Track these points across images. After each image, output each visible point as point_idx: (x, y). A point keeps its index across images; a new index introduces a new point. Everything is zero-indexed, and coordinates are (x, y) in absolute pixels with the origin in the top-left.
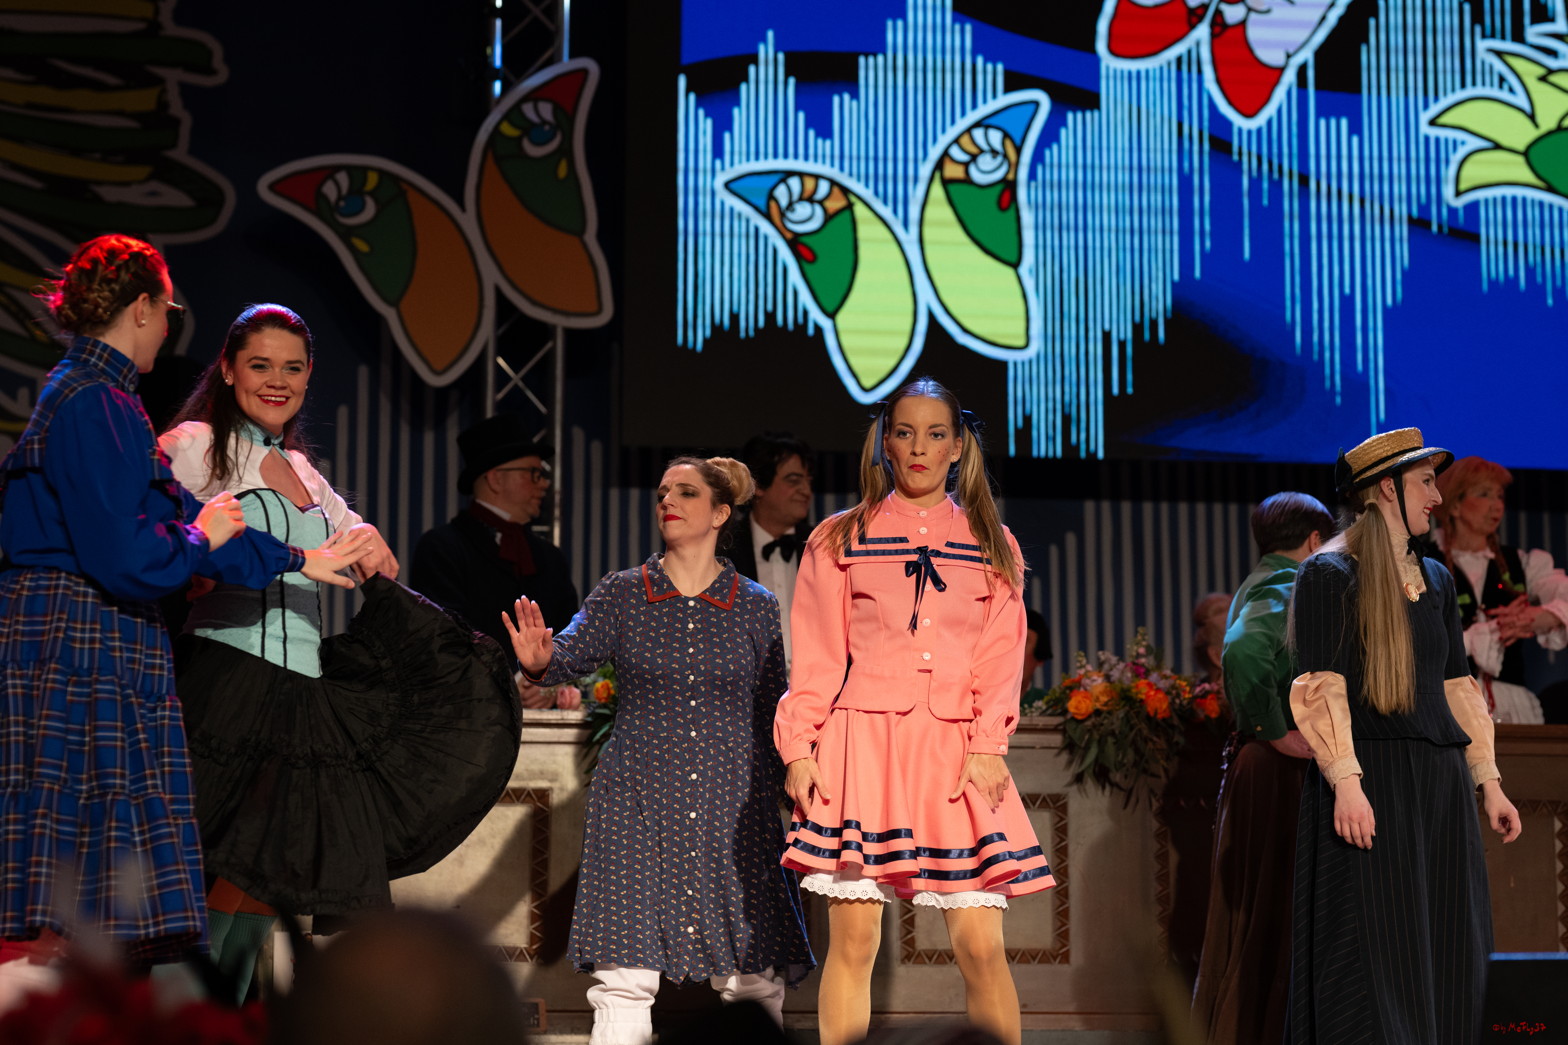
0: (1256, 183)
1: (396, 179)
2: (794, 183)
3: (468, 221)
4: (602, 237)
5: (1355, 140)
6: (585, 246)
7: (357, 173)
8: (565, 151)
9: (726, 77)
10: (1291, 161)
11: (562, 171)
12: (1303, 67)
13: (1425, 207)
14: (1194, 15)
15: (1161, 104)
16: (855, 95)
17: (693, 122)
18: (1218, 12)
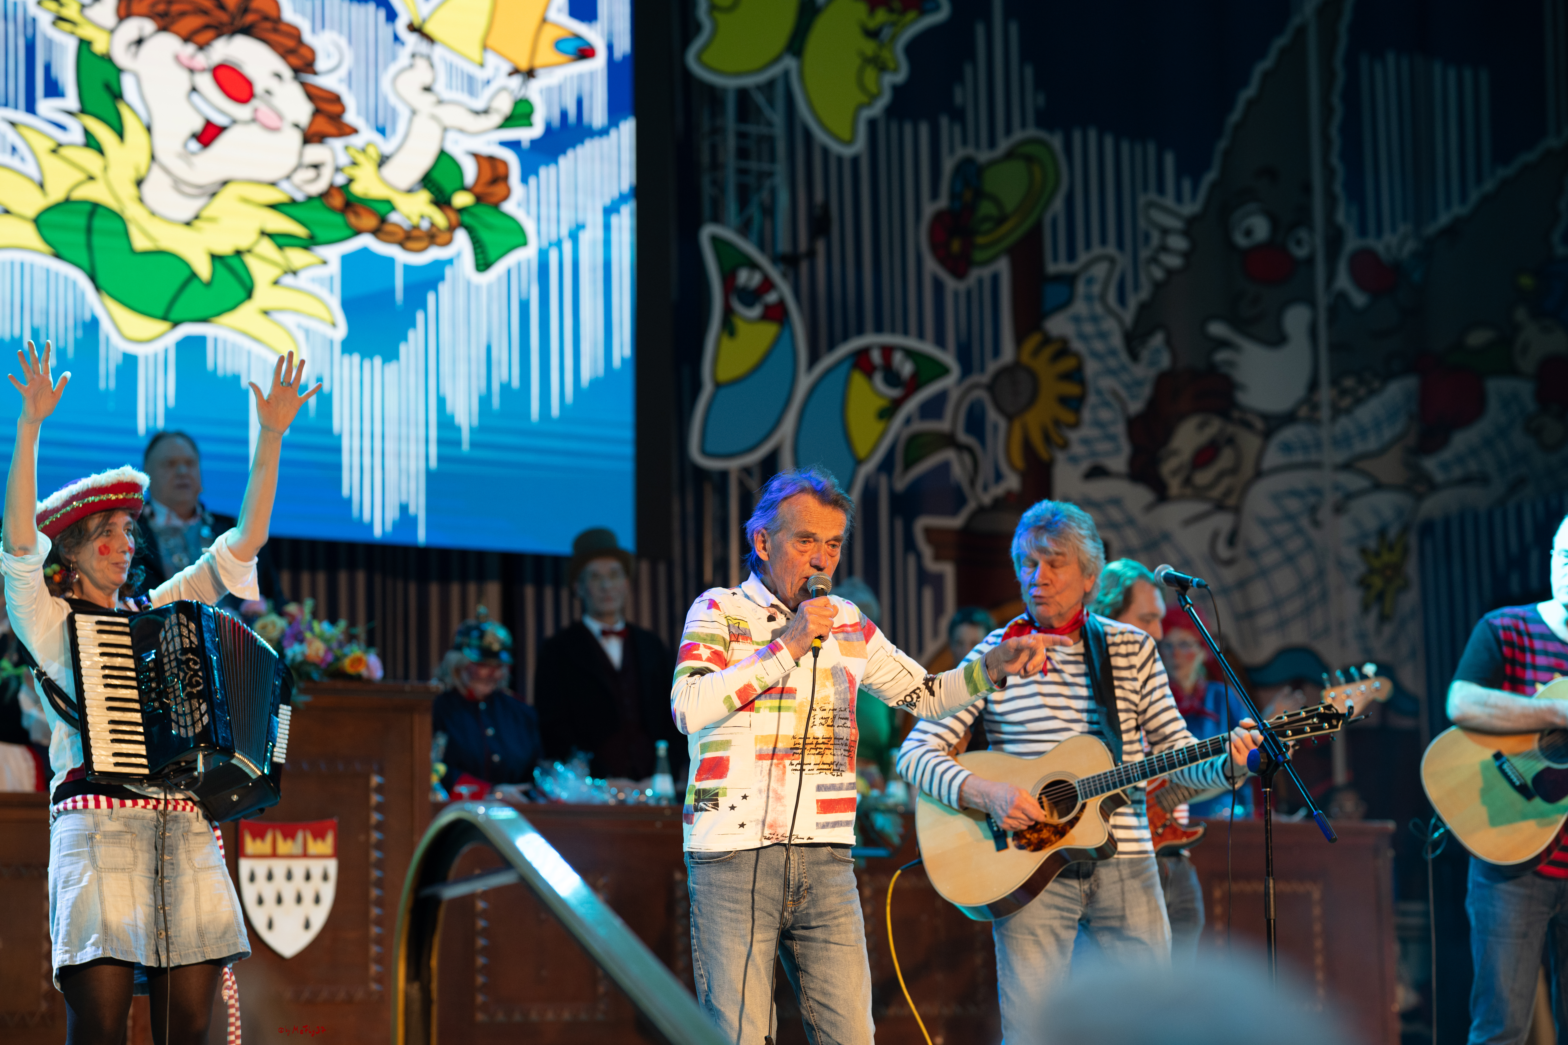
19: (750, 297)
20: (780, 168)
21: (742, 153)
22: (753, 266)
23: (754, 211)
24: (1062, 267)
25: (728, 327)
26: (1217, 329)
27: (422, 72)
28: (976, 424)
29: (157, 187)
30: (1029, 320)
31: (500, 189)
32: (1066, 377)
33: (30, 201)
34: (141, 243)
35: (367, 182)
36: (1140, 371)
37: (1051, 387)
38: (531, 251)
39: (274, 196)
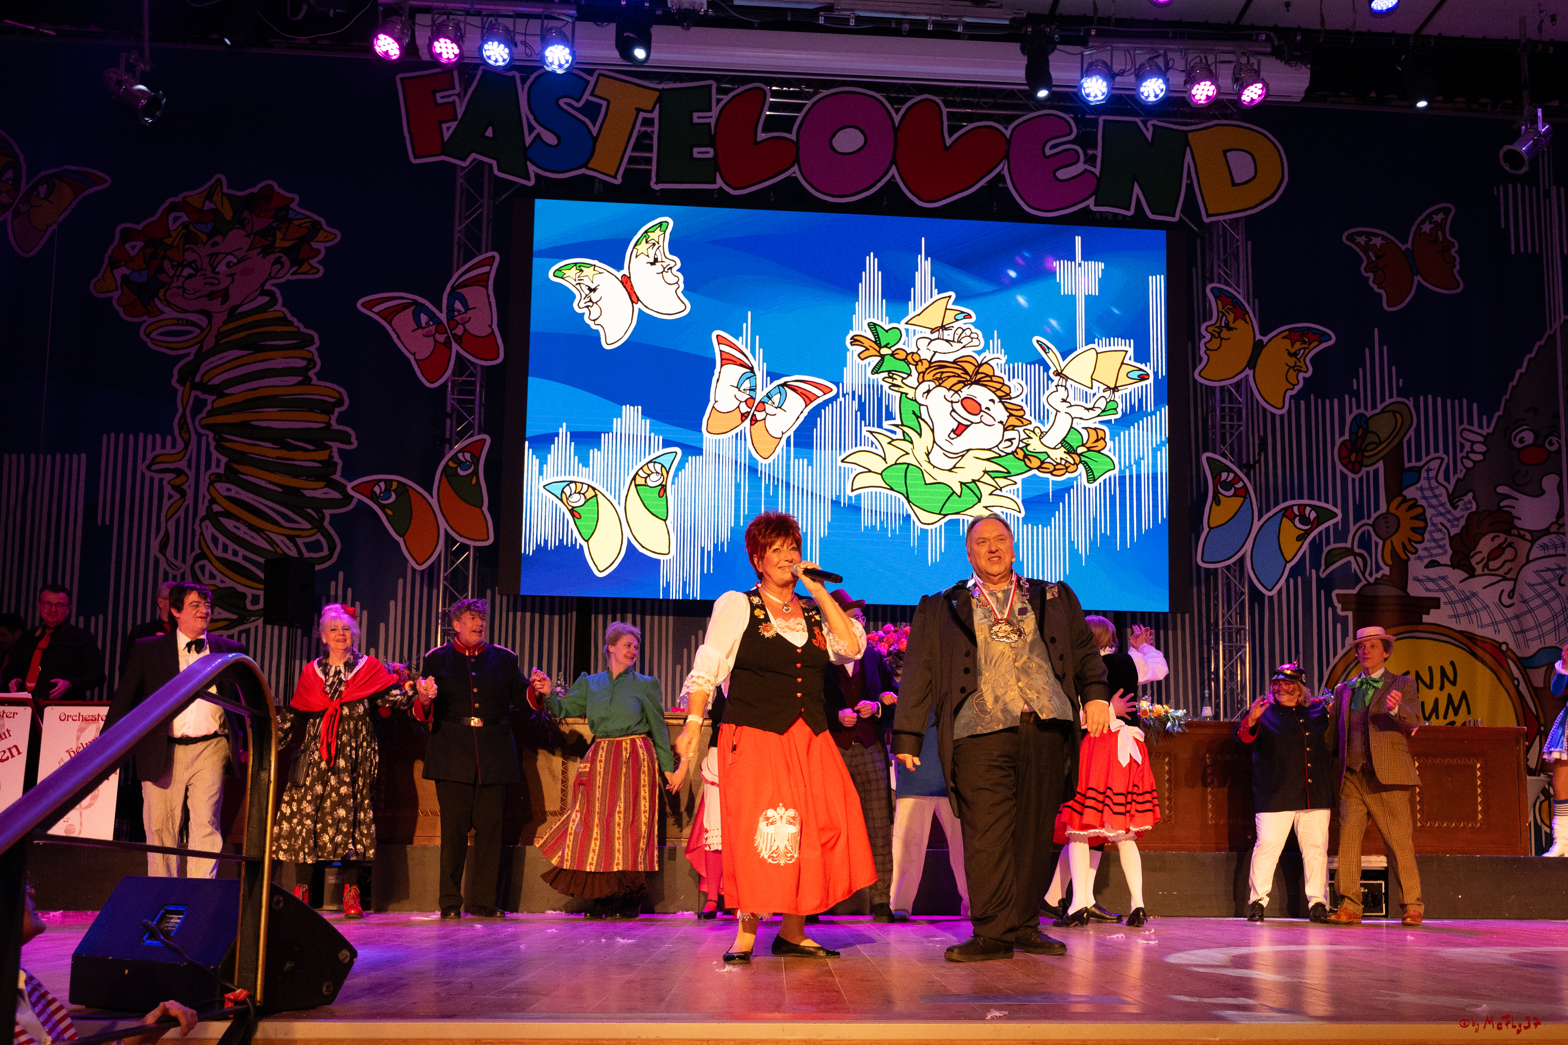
0: (767, 487)
1: (404, 484)
2: (573, 486)
3: (434, 502)
4: (489, 509)
5: (810, 467)
6: (483, 512)
7: (388, 483)
8: (476, 473)
9: (544, 442)
10: (782, 476)
11: (474, 481)
12: (789, 438)
13: (838, 497)
14: (744, 416)
15: (728, 452)
16: (599, 450)
17: (530, 461)
18: (754, 415)
19: (1227, 486)
22: (1229, 471)
23: (1228, 444)
24: (1413, 464)
25: (1217, 501)
26: (1502, 489)
27: (1062, 393)
28: (1365, 542)
29: (937, 456)
30: (1395, 489)
31: (1101, 444)
32: (1416, 518)
33: (879, 465)
34: (929, 480)
35: (1035, 445)
36: (1457, 513)
37: (1406, 523)
38: (1116, 472)
39: (991, 455)
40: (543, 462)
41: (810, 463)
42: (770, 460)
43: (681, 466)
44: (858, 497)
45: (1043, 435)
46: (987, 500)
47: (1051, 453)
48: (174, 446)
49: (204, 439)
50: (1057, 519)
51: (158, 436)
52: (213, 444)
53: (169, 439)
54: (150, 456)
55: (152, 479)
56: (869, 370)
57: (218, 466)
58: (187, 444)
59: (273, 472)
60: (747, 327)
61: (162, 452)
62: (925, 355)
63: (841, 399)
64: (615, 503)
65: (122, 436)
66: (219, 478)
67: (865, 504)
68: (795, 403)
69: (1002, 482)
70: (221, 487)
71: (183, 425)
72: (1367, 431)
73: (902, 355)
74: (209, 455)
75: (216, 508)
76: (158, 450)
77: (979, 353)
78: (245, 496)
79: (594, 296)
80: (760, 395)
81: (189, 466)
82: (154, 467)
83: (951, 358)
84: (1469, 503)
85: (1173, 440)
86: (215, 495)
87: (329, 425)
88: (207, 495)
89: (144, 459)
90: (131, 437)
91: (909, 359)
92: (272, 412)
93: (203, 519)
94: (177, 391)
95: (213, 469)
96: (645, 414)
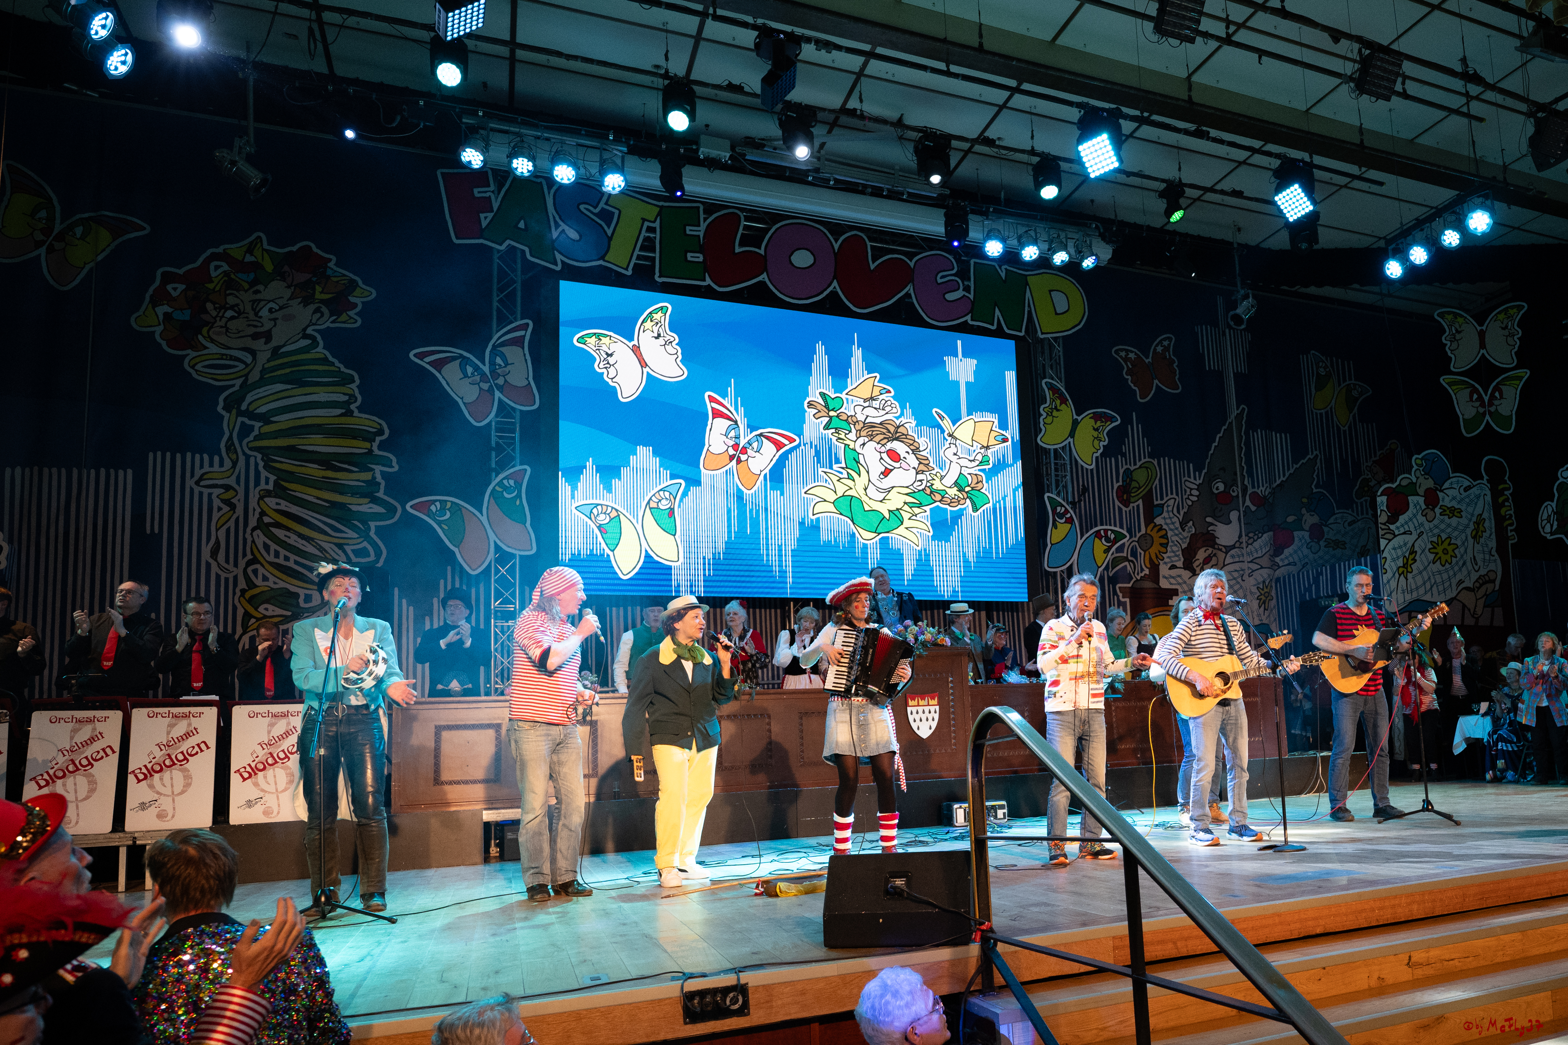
0: (751, 511)
1: (457, 504)
2: (599, 508)
3: (484, 519)
4: (532, 525)
5: (782, 498)
6: (526, 529)
7: (443, 503)
8: (519, 496)
9: (576, 473)
10: (762, 504)
11: (518, 503)
12: (765, 475)
13: (803, 519)
14: (732, 458)
15: (721, 485)
16: (620, 479)
17: (564, 488)
18: (739, 458)
19: (1061, 516)
20: (1069, 474)
21: (1056, 470)
22: (1062, 506)
23: (1060, 488)
24: (1159, 502)
25: (1055, 526)
26: (1209, 519)
27: (953, 449)
28: (1134, 553)
29: (871, 490)
30: (1149, 520)
31: (980, 485)
32: (1162, 537)
33: (832, 497)
34: (867, 508)
35: (937, 485)
36: (1185, 534)
37: (1157, 541)
38: (991, 504)
39: (908, 491)
40: (574, 488)
41: (782, 494)
42: (753, 491)
43: (685, 494)
44: (818, 520)
45: (942, 478)
46: (907, 523)
47: (948, 490)
48: (221, 464)
49: (252, 460)
50: (954, 537)
51: (206, 456)
52: (261, 464)
53: (216, 459)
54: (198, 473)
55: (201, 494)
56: (822, 427)
57: (267, 483)
58: (235, 464)
59: (320, 489)
60: (731, 390)
61: (211, 469)
62: (861, 418)
63: (802, 447)
64: (634, 522)
65: (168, 454)
66: (269, 493)
67: (823, 525)
68: (769, 448)
69: (917, 510)
70: (271, 502)
71: (230, 447)
72: (1132, 480)
73: (844, 418)
74: (258, 474)
75: (266, 520)
76: (207, 468)
77: (897, 418)
78: (294, 510)
79: (612, 360)
80: (743, 442)
81: (238, 482)
82: (202, 483)
83: (878, 421)
84: (1191, 529)
85: (1026, 484)
86: (266, 509)
87: (370, 451)
88: (257, 507)
89: (192, 476)
90: (178, 456)
91: (850, 420)
92: (317, 438)
93: (253, 530)
94: (223, 417)
95: (263, 486)
96: (655, 453)
